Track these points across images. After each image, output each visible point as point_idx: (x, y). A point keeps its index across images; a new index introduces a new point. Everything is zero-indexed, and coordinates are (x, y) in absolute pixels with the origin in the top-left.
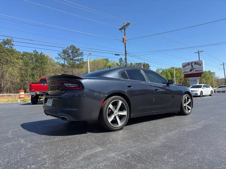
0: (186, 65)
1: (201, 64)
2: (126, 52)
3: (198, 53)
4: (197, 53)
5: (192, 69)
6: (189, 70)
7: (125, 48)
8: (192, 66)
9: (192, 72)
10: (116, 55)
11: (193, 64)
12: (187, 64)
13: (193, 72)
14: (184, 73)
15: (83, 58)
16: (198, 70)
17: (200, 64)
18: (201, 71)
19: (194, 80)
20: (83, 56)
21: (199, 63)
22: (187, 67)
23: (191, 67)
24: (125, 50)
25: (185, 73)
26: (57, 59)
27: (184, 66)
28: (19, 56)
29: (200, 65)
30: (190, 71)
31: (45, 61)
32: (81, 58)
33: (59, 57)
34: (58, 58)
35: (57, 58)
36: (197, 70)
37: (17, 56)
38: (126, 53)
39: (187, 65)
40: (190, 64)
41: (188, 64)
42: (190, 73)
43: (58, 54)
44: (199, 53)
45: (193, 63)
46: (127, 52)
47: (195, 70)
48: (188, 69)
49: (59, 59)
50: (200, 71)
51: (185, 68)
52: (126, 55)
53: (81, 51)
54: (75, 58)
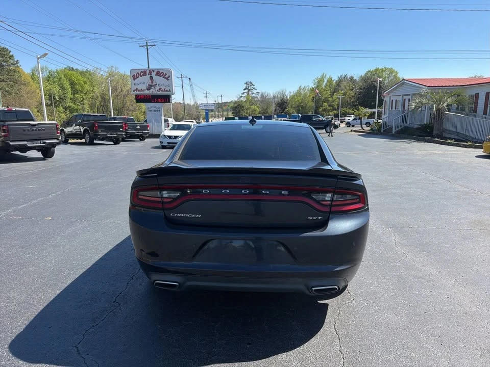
0: (138, 73)
1: (169, 77)
3: (146, 47)
4: (143, 46)
5: (151, 84)
6: (144, 87)
8: (151, 78)
9: (151, 90)
11: (153, 74)
12: (142, 72)
13: (153, 92)
14: (134, 91)
16: (163, 89)
17: (167, 76)
18: (170, 91)
19: (155, 109)
21: (166, 74)
22: (140, 79)
23: (150, 81)
25: (138, 93)
27: (134, 75)
29: (167, 79)
30: (148, 89)
36: (161, 89)
39: (142, 74)
40: (147, 74)
41: (144, 73)
42: (147, 92)
44: (149, 47)
45: (154, 71)
47: (158, 88)
48: (142, 85)
50: (167, 91)
51: (137, 81)
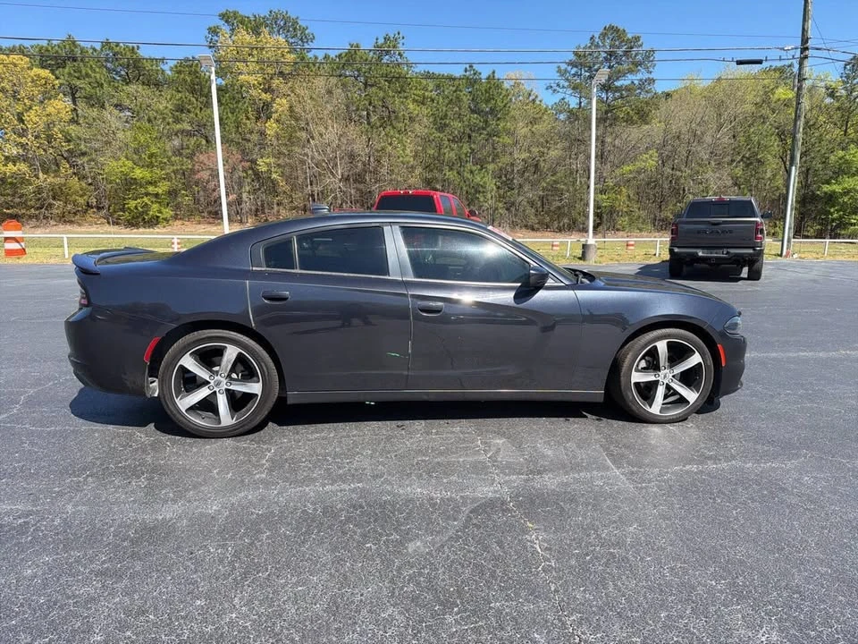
2: (805, 40)
7: (805, 20)
10: (740, 63)
15: (651, 76)
20: (651, 69)
24: (804, 30)
26: (555, 90)
28: (426, 94)
31: (502, 105)
32: (647, 76)
33: (563, 83)
34: (558, 89)
35: (554, 86)
37: (421, 93)
38: (807, 49)
43: (559, 71)
46: (810, 44)
49: (561, 90)
52: (806, 57)
53: (646, 47)
54: (618, 79)
